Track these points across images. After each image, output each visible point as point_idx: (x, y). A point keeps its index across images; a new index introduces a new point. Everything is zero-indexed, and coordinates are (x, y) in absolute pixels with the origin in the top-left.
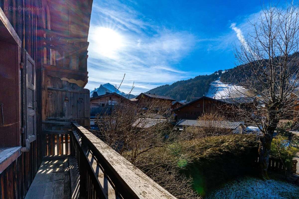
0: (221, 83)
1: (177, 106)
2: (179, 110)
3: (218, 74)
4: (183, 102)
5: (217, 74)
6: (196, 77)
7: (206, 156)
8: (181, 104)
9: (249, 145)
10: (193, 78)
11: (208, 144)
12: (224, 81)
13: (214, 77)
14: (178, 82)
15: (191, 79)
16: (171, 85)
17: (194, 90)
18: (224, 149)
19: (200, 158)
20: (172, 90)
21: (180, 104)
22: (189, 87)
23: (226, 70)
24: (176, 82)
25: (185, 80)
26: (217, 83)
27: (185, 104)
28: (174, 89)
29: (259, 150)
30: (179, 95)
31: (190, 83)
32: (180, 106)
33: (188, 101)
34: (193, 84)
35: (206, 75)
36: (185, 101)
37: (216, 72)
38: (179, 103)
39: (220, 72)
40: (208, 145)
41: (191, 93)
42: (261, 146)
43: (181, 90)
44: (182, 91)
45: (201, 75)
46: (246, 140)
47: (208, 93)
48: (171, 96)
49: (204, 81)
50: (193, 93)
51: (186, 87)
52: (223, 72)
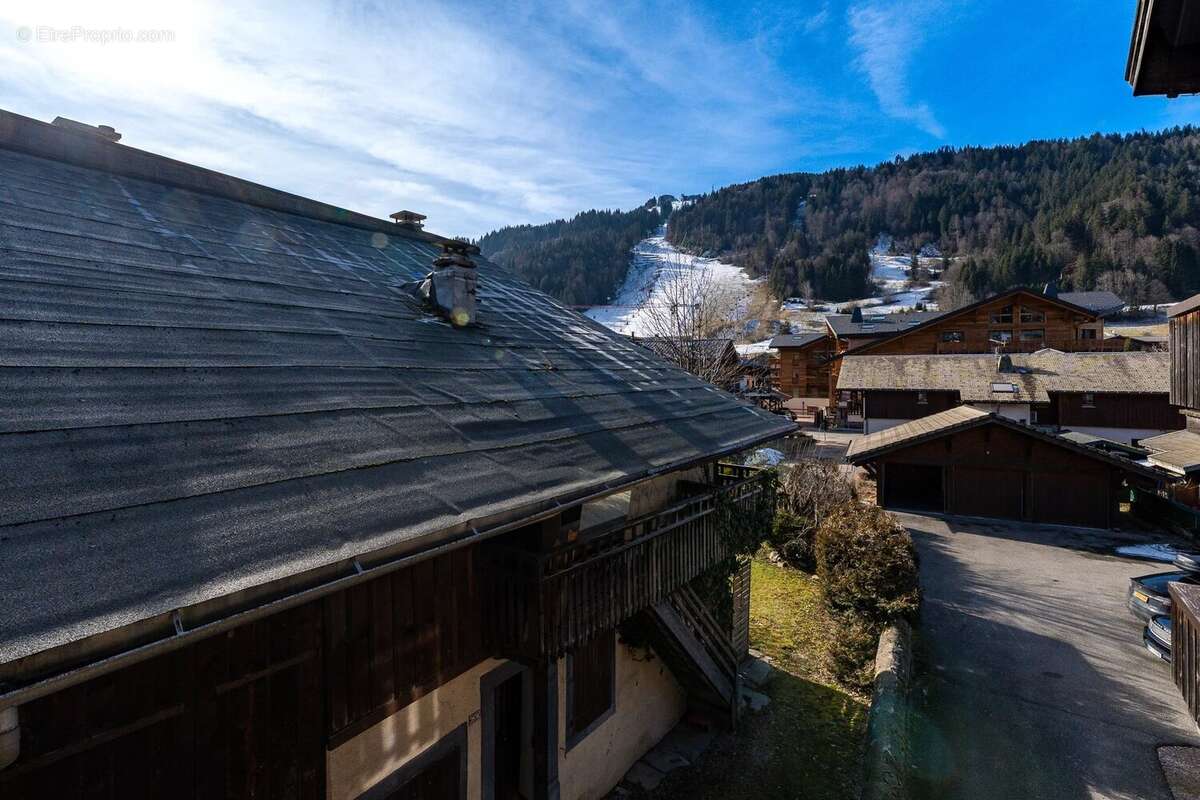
0: (671, 247)
3: (659, 209)
5: (655, 210)
6: (577, 217)
10: (567, 220)
12: (675, 241)
13: (644, 222)
14: (507, 231)
15: (560, 223)
17: (573, 269)
22: (553, 259)
23: (685, 198)
24: (498, 231)
25: (534, 225)
26: (655, 248)
31: (556, 240)
34: (567, 244)
35: (618, 212)
37: (652, 202)
39: (666, 201)
41: (561, 282)
43: (521, 266)
45: (599, 209)
47: (627, 287)
49: (610, 234)
50: (568, 283)
51: (540, 258)
52: (677, 205)
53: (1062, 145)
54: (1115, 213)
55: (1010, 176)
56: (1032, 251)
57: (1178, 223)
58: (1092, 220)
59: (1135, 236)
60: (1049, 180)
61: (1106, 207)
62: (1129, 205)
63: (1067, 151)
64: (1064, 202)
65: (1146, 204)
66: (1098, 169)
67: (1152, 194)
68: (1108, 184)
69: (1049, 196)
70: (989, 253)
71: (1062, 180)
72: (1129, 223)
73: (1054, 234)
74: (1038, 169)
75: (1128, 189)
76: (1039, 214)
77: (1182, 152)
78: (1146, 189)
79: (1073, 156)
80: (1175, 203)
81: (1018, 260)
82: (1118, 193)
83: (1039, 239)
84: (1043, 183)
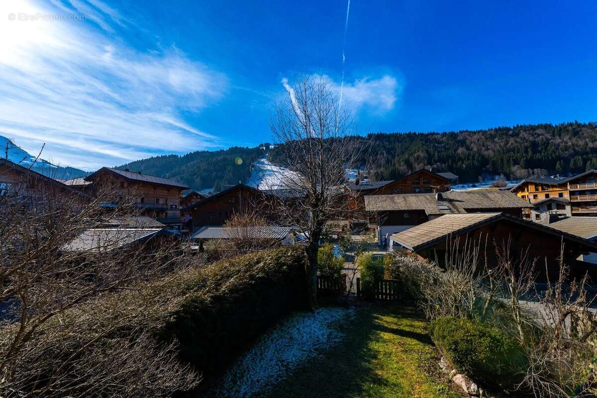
0: (270, 163)
1: (193, 200)
2: (195, 209)
3: (264, 148)
4: (206, 193)
6: (230, 149)
7: (224, 291)
8: (201, 197)
9: (295, 261)
10: (225, 150)
11: (232, 269)
12: (273, 161)
13: (258, 153)
14: (197, 154)
15: (222, 151)
16: (182, 156)
17: (227, 170)
18: (258, 273)
19: (212, 297)
20: (184, 168)
21: (199, 197)
22: (218, 165)
23: (275, 145)
24: (192, 152)
25: (210, 151)
26: (263, 163)
27: (209, 196)
28: (189, 165)
29: (306, 267)
30: (198, 179)
31: (220, 158)
32: (199, 200)
33: (216, 190)
34: (225, 159)
35: (247, 148)
36: (212, 190)
37: (262, 145)
38: (197, 195)
39: (267, 145)
40: (234, 271)
41: (222, 175)
42: (308, 260)
43: (203, 168)
44: (204, 170)
45: (239, 146)
46: (291, 254)
48: (182, 178)
50: (225, 176)
51: (213, 165)
52: (272, 147)
53: (400, 135)
54: (418, 157)
55: (386, 143)
56: (396, 169)
57: (436, 162)
58: (412, 159)
59: (424, 165)
60: (398, 145)
61: (416, 155)
62: (422, 155)
63: (402, 137)
64: (403, 153)
65: (426, 155)
66: (412, 143)
67: (427, 152)
68: (415, 148)
69: (398, 151)
70: (382, 169)
71: (402, 146)
72: (423, 161)
73: (401, 163)
74: (394, 142)
75: (421, 150)
76: (396, 157)
77: (433, 140)
78: (425, 150)
79: (404, 138)
80: (434, 155)
81: (392, 172)
82: (418, 151)
83: (397, 166)
84: (396, 147)
